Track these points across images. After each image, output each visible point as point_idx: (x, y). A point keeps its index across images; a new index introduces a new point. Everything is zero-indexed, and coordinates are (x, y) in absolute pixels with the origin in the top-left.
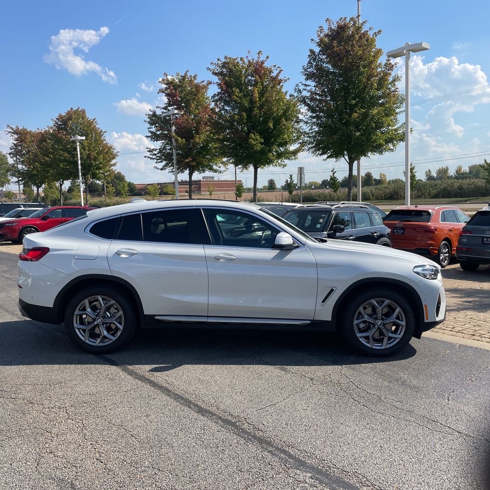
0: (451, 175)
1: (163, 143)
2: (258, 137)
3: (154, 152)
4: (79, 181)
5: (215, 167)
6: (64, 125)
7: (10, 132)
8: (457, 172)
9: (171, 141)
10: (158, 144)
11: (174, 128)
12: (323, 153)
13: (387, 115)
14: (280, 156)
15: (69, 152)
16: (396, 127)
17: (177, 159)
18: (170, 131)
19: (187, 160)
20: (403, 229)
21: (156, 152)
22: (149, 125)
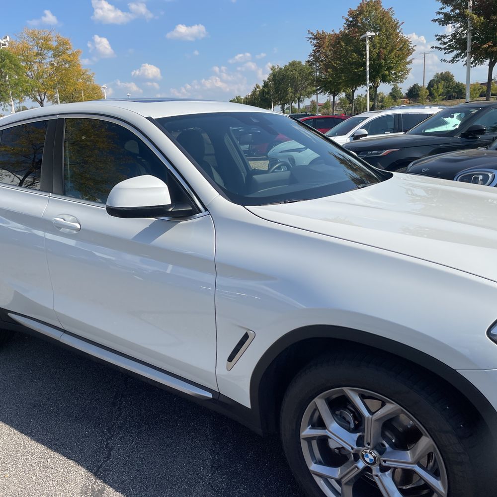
3: (445, 40)
6: (355, 21)
7: (311, 38)
11: (471, 3)
17: (472, 46)
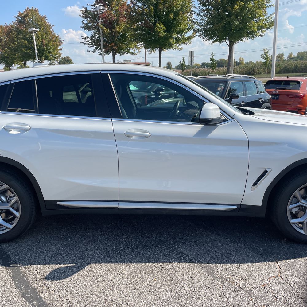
0: (285, 59)
1: (93, 32)
2: (162, 26)
3: (87, 39)
4: (36, 61)
5: (131, 51)
6: (23, 20)
8: (289, 57)
9: (99, 30)
10: (90, 33)
11: (100, 21)
12: (210, 39)
13: (260, 8)
14: (178, 41)
15: (28, 41)
16: (265, 18)
17: (104, 44)
18: (98, 23)
19: (111, 45)
20: (278, 95)
21: (88, 39)
22: (82, 19)
